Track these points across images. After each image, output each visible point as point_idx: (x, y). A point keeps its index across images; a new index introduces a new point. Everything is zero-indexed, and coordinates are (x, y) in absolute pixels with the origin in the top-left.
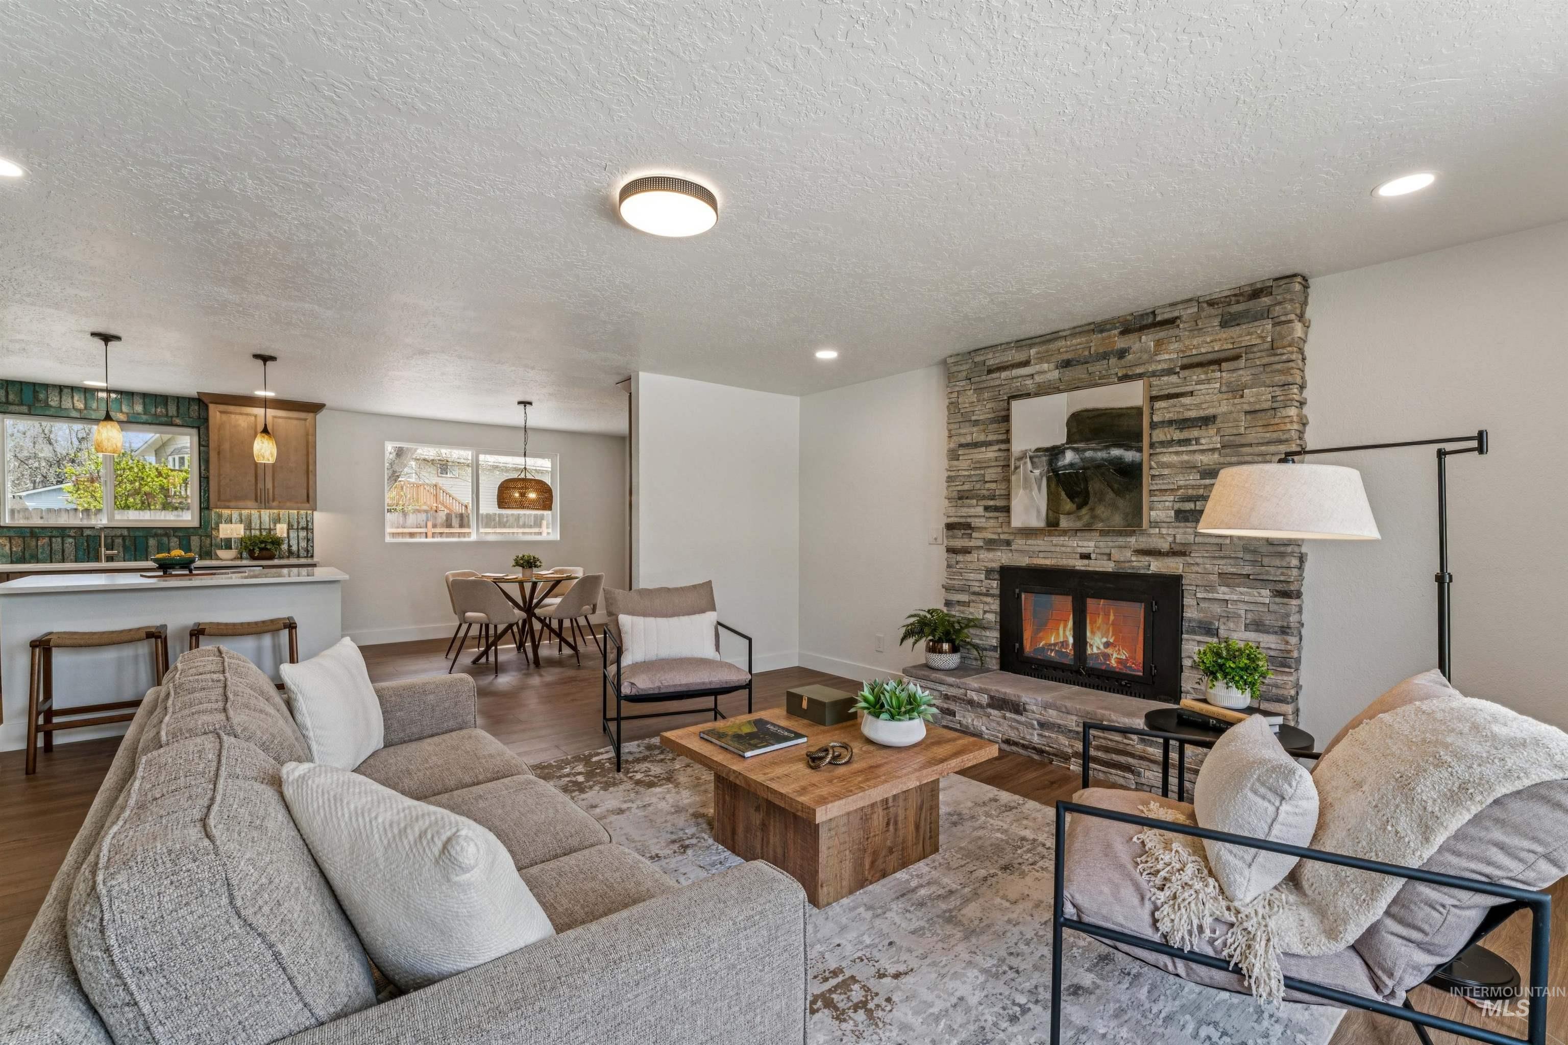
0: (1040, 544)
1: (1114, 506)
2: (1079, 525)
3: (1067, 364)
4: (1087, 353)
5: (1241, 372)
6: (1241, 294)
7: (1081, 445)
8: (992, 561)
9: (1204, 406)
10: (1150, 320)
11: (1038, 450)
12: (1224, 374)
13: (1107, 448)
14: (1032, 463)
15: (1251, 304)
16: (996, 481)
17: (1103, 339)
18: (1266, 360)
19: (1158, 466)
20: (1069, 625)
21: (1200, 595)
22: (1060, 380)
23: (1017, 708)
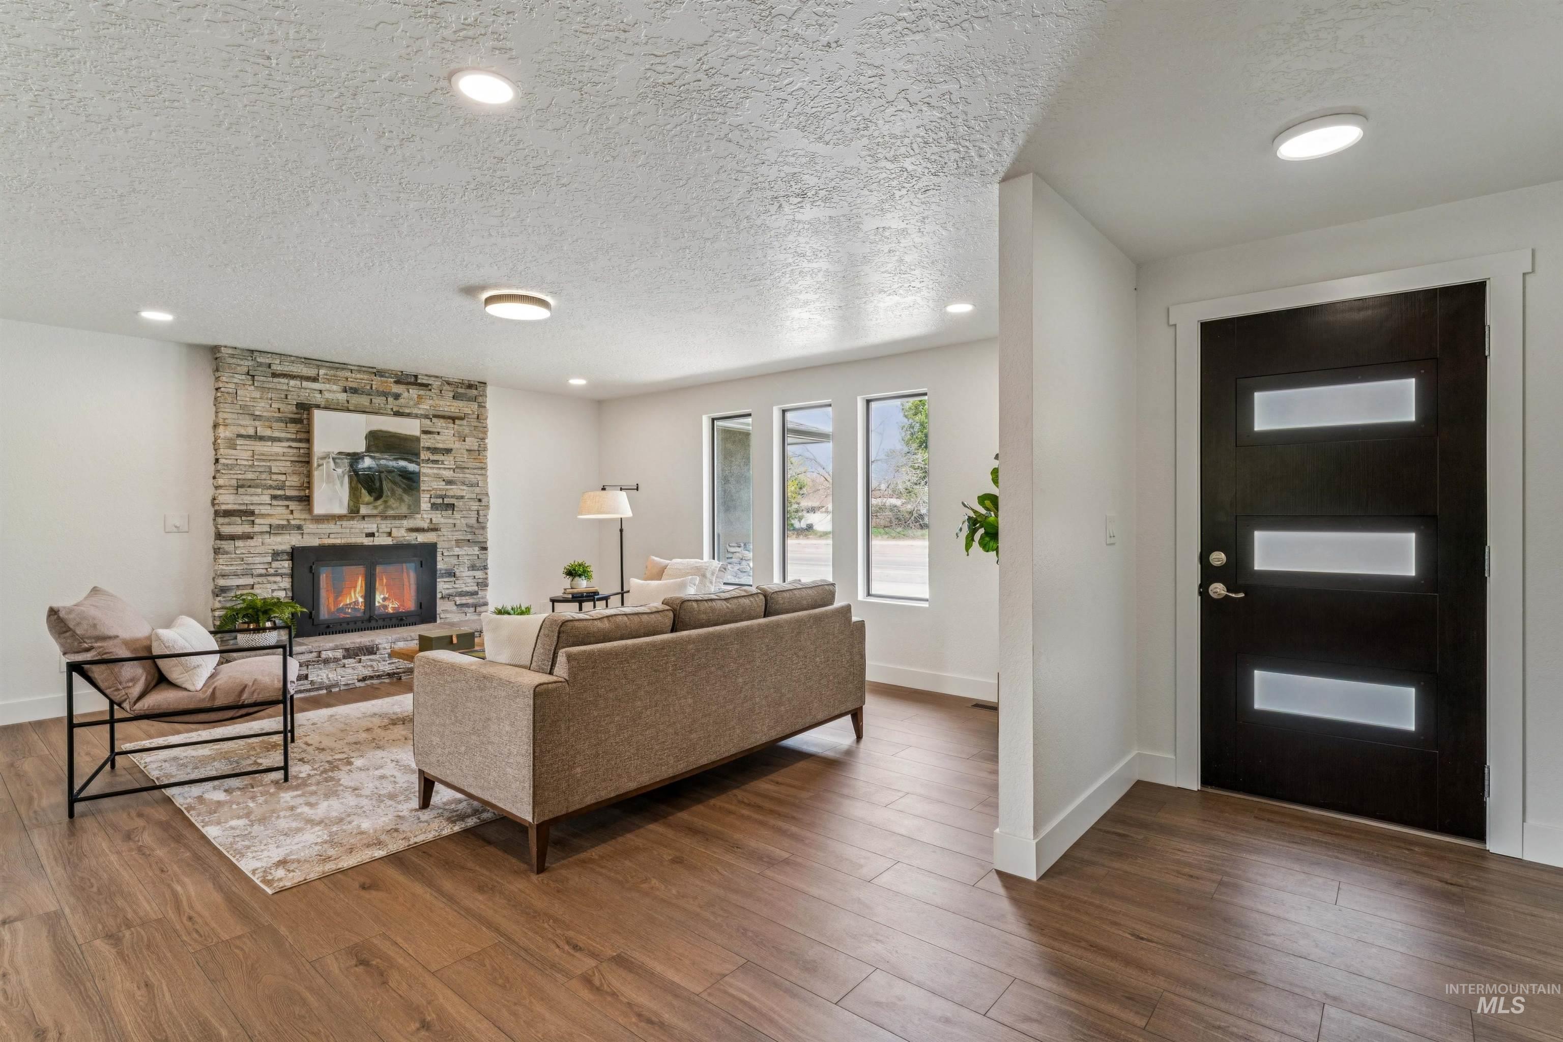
0: (332, 527)
1: (401, 500)
2: (375, 512)
3: (354, 391)
4: (368, 387)
5: (464, 427)
6: (463, 384)
7: (377, 455)
8: (281, 544)
9: (447, 442)
10: (413, 380)
11: (340, 453)
12: (456, 426)
13: (396, 459)
14: (335, 462)
15: (468, 391)
16: (285, 474)
17: (382, 382)
18: (476, 424)
19: (426, 475)
20: (358, 588)
21: (445, 554)
22: (348, 402)
23: (371, 650)
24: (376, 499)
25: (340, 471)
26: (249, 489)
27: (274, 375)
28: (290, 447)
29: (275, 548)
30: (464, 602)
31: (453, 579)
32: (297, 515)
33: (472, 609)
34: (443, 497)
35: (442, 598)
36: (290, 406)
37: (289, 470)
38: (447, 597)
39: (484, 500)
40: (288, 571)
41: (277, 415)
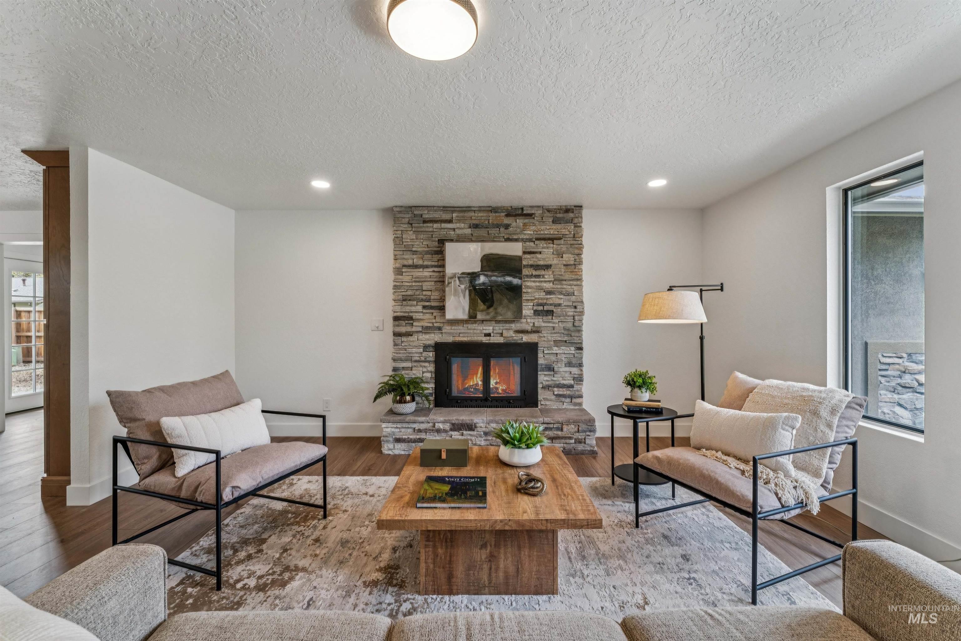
0: (460, 329)
1: (508, 308)
2: (488, 317)
3: (476, 226)
4: (487, 222)
5: (562, 246)
6: (561, 209)
7: (489, 273)
8: (428, 340)
9: (547, 260)
10: (520, 212)
11: (463, 273)
12: (555, 246)
13: (503, 276)
14: (459, 281)
15: (565, 215)
16: (431, 291)
17: (496, 217)
18: (572, 242)
19: (528, 287)
20: (479, 375)
21: (545, 352)
22: (472, 235)
23: (471, 427)
24: (489, 307)
25: (463, 286)
26: (409, 302)
27: (425, 222)
28: (434, 271)
29: (424, 342)
30: (561, 393)
31: (551, 373)
32: (438, 320)
33: (568, 400)
34: (543, 305)
35: (543, 388)
36: (434, 242)
37: (433, 288)
38: (547, 387)
39: (580, 307)
40: (432, 359)
41: (426, 249)
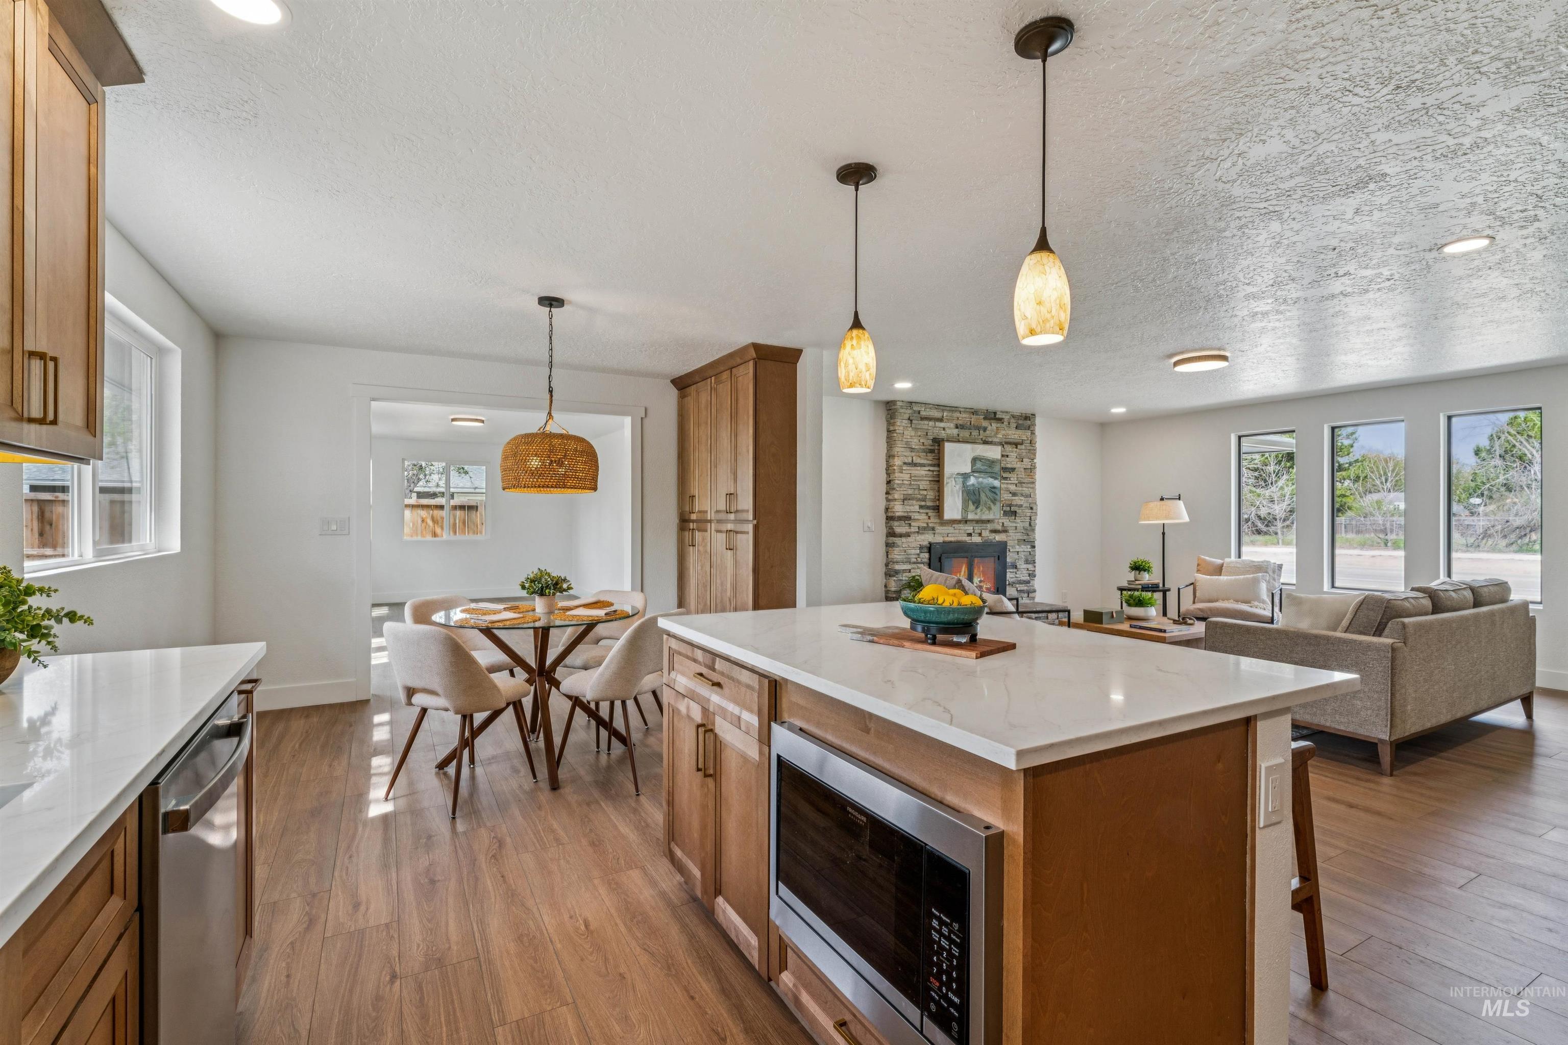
1: (990, 508)
3: (962, 427)
4: (969, 423)
5: (1023, 451)
6: (1022, 416)
7: (977, 475)
8: (924, 540)
9: (1013, 463)
10: (993, 416)
11: (958, 474)
12: (1018, 450)
13: (987, 478)
14: (955, 481)
15: (1025, 422)
16: (927, 490)
17: (977, 419)
18: (1030, 448)
20: (962, 573)
21: (1011, 550)
22: (958, 435)
24: (977, 508)
25: (958, 487)
27: (922, 419)
28: (929, 470)
29: (921, 543)
30: (1022, 588)
31: (1015, 570)
32: (932, 520)
34: (1010, 506)
36: (932, 441)
37: (929, 487)
38: (1012, 584)
39: (1034, 508)
40: (927, 560)
41: (922, 447)
